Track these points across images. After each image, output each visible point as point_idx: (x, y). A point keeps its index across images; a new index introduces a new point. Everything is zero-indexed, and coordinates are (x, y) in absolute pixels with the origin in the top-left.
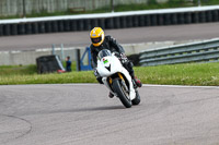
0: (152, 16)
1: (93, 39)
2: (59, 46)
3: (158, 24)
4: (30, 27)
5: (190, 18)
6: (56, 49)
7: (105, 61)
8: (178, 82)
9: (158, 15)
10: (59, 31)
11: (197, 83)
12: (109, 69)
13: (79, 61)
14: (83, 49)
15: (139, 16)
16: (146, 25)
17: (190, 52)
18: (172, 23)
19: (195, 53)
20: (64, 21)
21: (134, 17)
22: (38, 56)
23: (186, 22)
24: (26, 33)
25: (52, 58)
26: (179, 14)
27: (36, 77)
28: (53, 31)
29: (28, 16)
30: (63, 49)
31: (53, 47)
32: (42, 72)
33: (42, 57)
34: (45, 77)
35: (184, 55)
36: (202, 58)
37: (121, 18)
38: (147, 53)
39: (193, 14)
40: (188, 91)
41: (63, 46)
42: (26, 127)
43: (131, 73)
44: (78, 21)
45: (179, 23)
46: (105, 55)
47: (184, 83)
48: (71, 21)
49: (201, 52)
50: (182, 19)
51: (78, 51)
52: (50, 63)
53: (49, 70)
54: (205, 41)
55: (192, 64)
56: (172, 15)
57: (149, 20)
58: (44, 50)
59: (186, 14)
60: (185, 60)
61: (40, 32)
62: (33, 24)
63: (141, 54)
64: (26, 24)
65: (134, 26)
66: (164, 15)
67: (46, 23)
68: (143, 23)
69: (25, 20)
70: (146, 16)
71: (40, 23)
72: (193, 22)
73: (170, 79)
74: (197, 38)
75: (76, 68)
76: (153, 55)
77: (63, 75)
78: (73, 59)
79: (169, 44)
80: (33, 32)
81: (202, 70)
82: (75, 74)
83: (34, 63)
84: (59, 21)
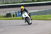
0: (33, 4)
1: (21, 9)
2: (11, 11)
3: (35, 6)
4: (5, 7)
5: (42, 5)
6: (11, 12)
7: (24, 14)
8: (39, 20)
9: (34, 4)
10: (12, 7)
11: (44, 20)
12: (25, 16)
13: (16, 15)
14: (17, 12)
15: (30, 4)
16: (32, 6)
17: (42, 12)
18: (38, 6)
19: (43, 13)
20: (13, 5)
21: (29, 4)
22: (6, 13)
23: (41, 5)
24: (4, 8)
25: (10, 14)
26: (39, 4)
27: (6, 18)
28: (10, 7)
29: (4, 4)
30: (13, 12)
31: (10, 11)
32: (7, 17)
33: (8, 14)
34: (8, 18)
35: (41, 13)
36: (45, 14)
37: (26, 4)
38: (32, 13)
39: (43, 4)
40: (41, 22)
41: (12, 11)
42: (4, 30)
43: (30, 17)
44: (16, 5)
45: (39, 6)
46: (24, 13)
47: (41, 20)
48: (14, 5)
49: (45, 12)
50: (40, 5)
51: (16, 12)
52: (9, 15)
53: (9, 17)
54: (46, 10)
55: (43, 15)
56: (38, 4)
57: (32, 5)
58: (8, 12)
59: (41, 4)
60: (41, 14)
61: (7, 8)
62: (5, 6)
63: (30, 13)
64: (4, 6)
65: (29, 6)
66: (36, 4)
67: (8, 6)
68: (31, 6)
69: (4, 5)
70: (32, 4)
71: (7, 6)
72: (43, 5)
73: (37, 19)
74: (44, 9)
75: (16, 16)
76: (33, 13)
77: (12, 18)
78: (15, 14)
79: (37, 11)
80: (6, 8)
81: (45, 17)
82: (15, 17)
83: (6, 15)
84: (11, 5)
